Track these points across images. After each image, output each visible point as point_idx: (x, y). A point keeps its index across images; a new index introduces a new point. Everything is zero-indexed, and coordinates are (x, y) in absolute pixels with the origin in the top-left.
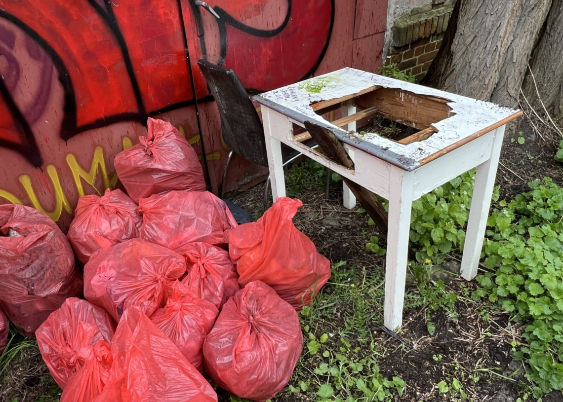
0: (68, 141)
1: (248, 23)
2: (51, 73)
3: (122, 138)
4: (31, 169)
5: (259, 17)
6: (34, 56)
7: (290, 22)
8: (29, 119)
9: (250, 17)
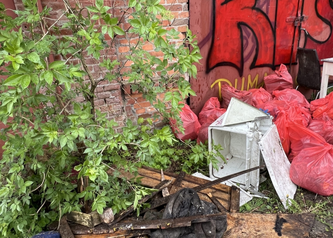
0: (251, 70)
1: (315, 38)
2: (254, 47)
3: (265, 72)
4: (239, 77)
5: (319, 36)
6: (253, 41)
7: (330, 39)
8: (244, 60)
9: (316, 36)
